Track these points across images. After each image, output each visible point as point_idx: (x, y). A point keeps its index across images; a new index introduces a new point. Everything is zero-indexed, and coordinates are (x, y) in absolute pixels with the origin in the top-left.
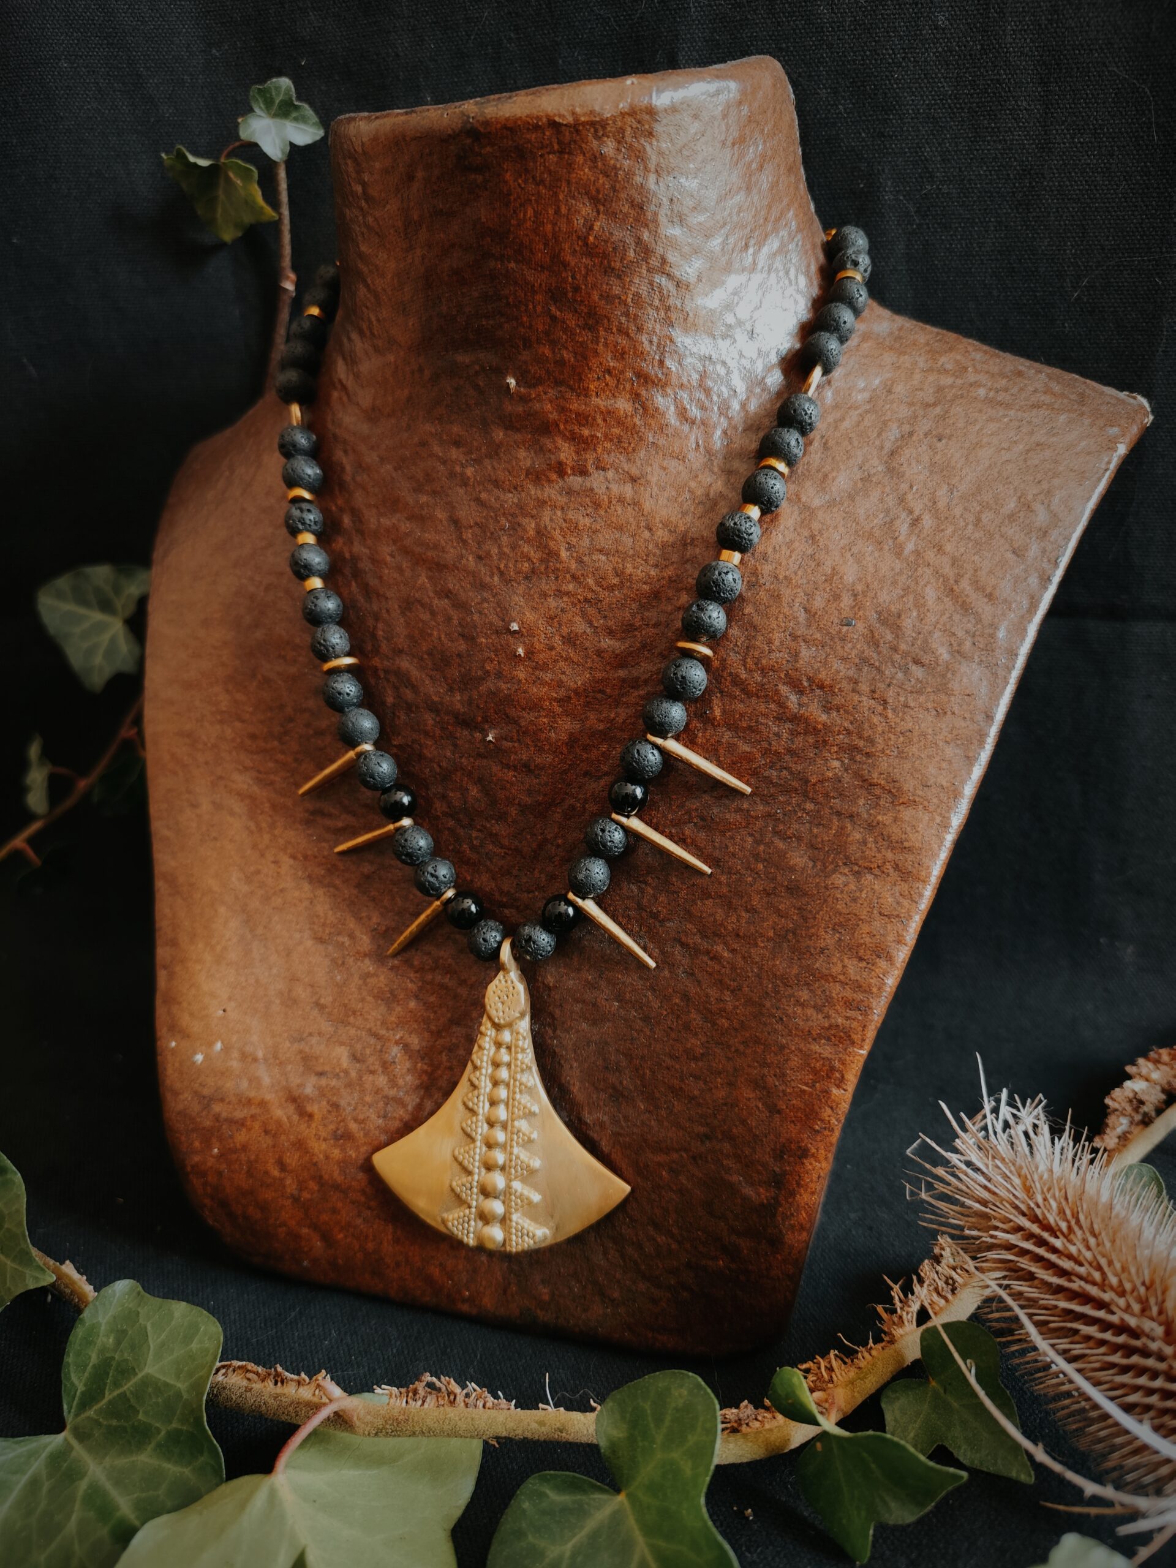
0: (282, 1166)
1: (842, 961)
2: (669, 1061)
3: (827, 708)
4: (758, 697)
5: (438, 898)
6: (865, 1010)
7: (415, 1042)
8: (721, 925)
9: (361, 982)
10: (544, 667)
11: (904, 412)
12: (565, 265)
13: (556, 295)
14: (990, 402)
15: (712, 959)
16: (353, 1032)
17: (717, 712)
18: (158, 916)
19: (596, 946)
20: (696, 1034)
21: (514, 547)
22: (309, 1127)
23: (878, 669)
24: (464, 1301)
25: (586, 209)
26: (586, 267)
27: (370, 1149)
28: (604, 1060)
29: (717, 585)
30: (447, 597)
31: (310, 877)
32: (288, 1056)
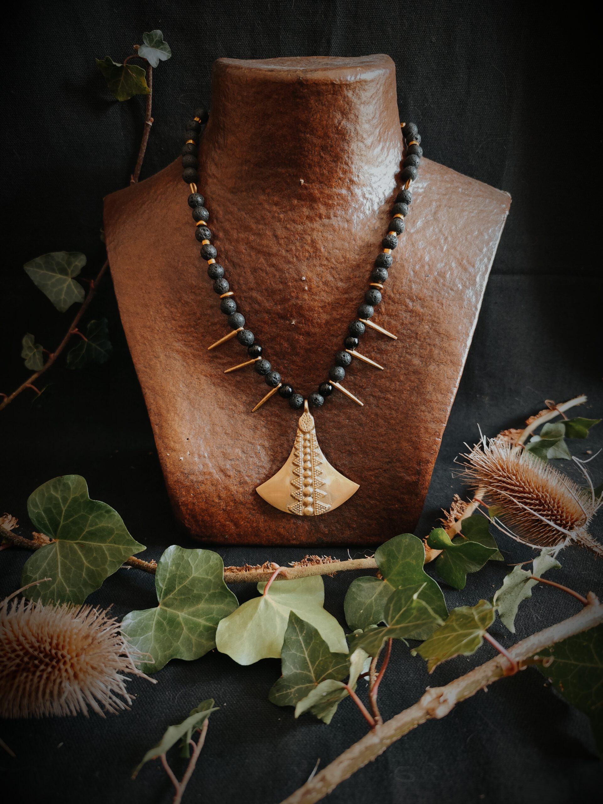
0: (219, 497)
1: (436, 395)
2: (371, 438)
3: (423, 306)
4: (398, 303)
5: (275, 387)
6: (445, 411)
7: (266, 444)
8: (388, 387)
9: (241, 423)
10: (316, 294)
11: (436, 197)
12: (329, 137)
13: (324, 148)
14: (463, 194)
15: (385, 400)
16: (241, 442)
17: (383, 310)
18: (148, 404)
19: (338, 401)
20: (382, 427)
21: (302, 247)
22: (229, 481)
23: (439, 292)
24: (294, 539)
25: (339, 116)
26: (336, 138)
27: (253, 486)
28: (344, 442)
29: (386, 262)
30: (273, 267)
31: (214, 383)
32: (217, 454)
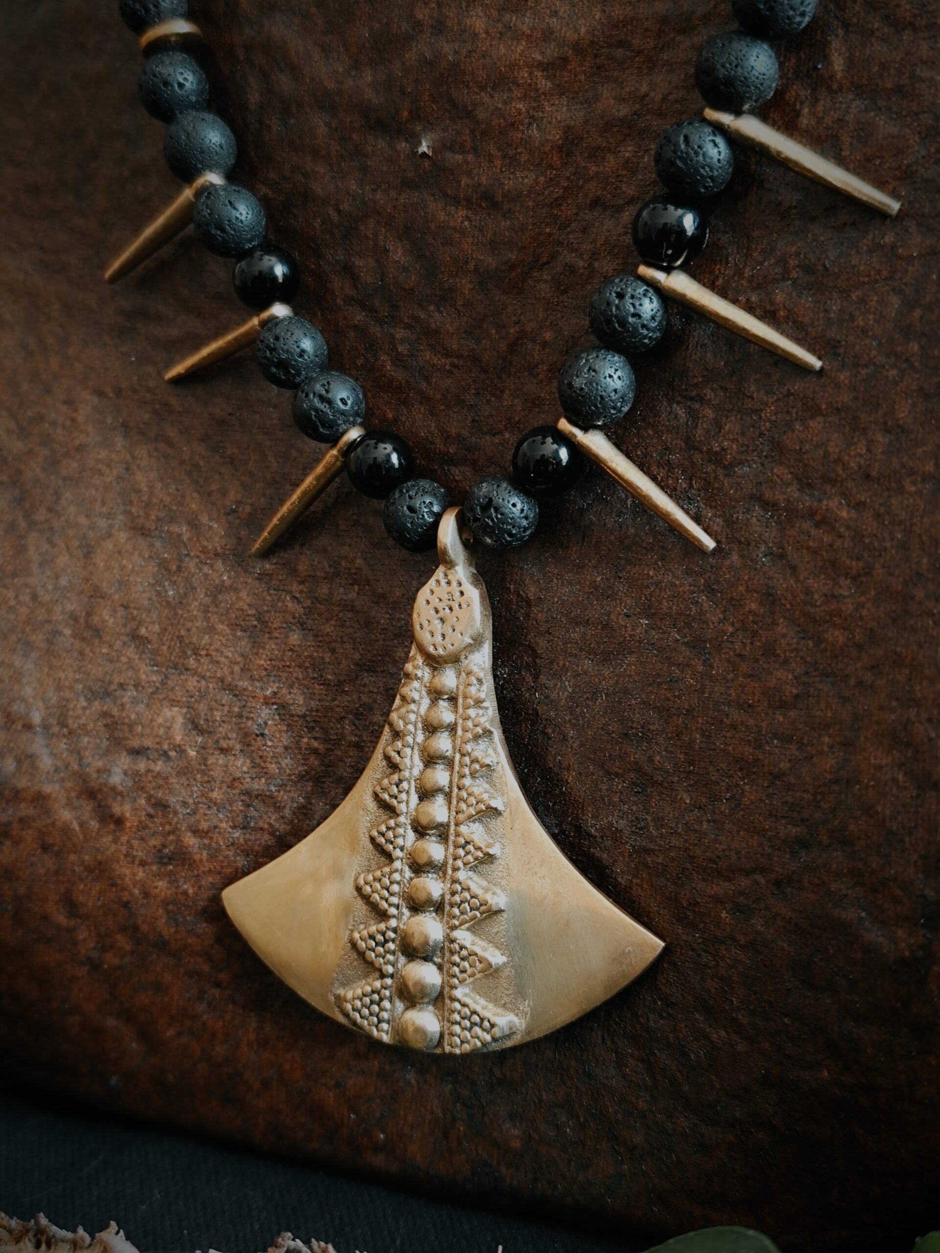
0: (71, 905)
2: (736, 715)
5: (334, 445)
7: (298, 700)
8: (839, 460)
9: (208, 600)
15: (817, 525)
16: (192, 682)
19: (610, 521)
20: (786, 661)
27: (217, 881)
28: (622, 721)
31: (125, 425)
32: (83, 721)
